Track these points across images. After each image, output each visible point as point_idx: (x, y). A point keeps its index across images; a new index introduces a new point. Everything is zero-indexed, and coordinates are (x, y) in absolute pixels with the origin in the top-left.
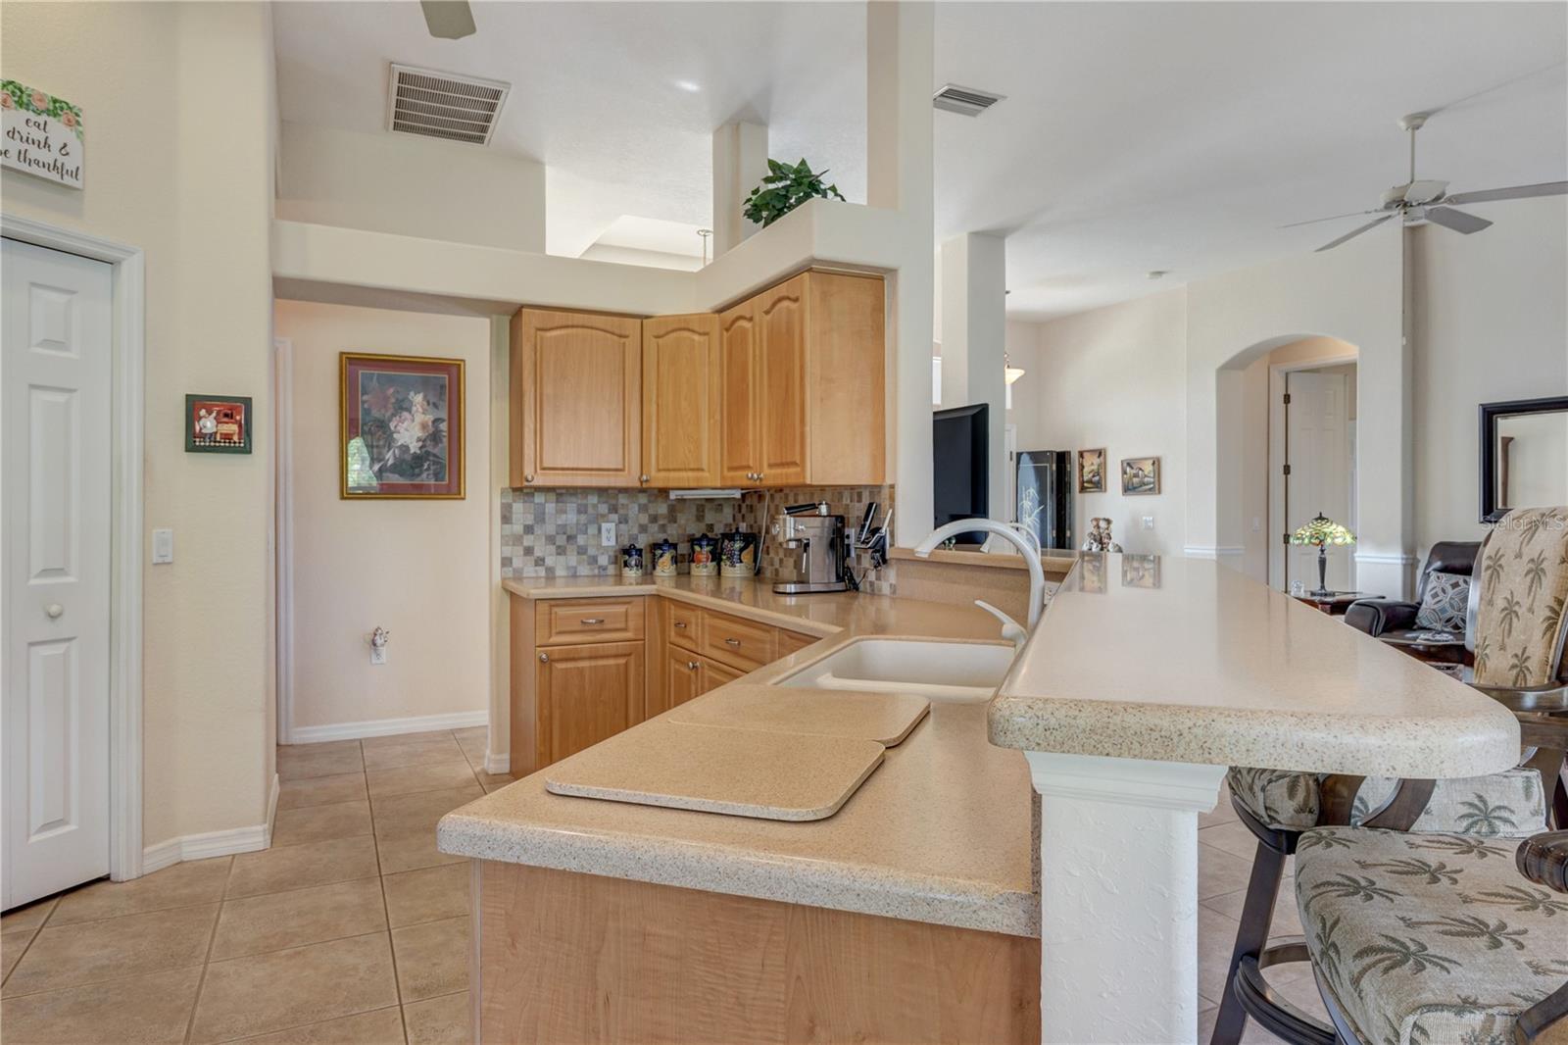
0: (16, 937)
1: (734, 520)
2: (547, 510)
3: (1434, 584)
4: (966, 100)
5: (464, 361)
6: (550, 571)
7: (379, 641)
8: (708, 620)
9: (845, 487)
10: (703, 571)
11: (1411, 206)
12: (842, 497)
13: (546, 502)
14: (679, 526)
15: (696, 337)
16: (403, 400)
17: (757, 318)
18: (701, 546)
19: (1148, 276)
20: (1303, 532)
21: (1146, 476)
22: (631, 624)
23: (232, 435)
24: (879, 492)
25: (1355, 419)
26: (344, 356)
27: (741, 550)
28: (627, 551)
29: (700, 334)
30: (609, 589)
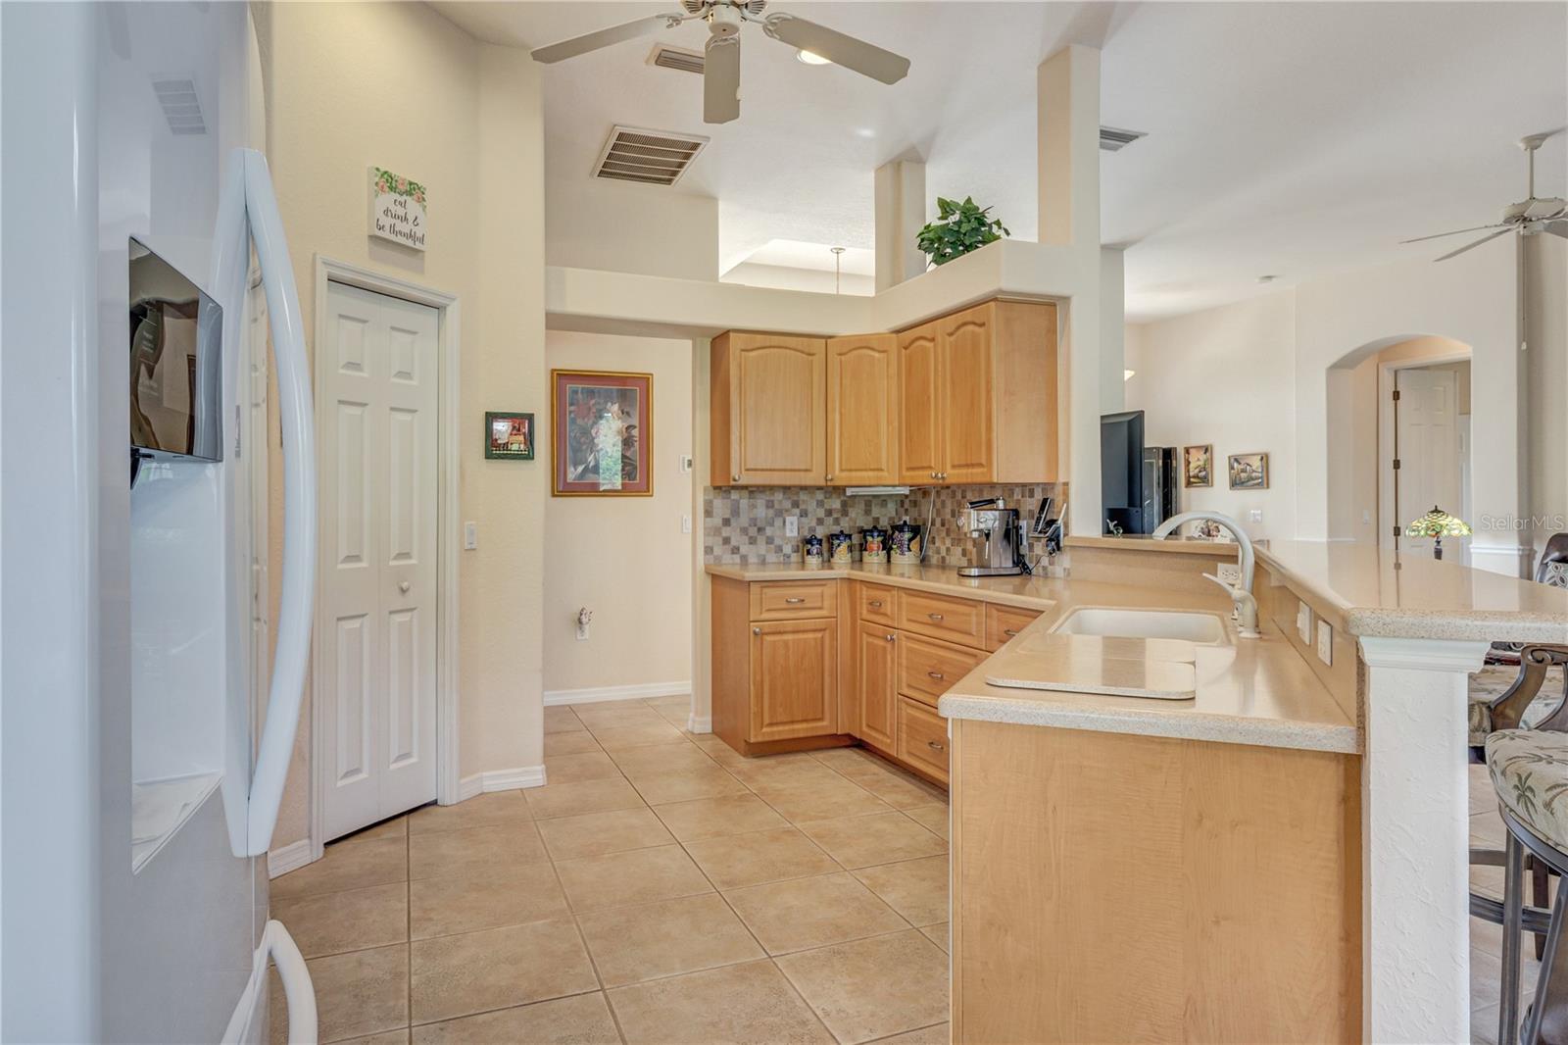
0: (394, 841)
1: (897, 514)
2: (741, 506)
3: (1553, 573)
4: (1114, 138)
5: (652, 375)
6: (744, 559)
7: (584, 619)
8: (905, 599)
9: (1017, 485)
10: (875, 558)
11: (1531, 220)
12: (1013, 493)
13: (741, 498)
14: (851, 519)
15: (877, 355)
17: (939, 339)
18: (873, 536)
19: (1257, 280)
20: (1419, 524)
21: (1254, 471)
22: (827, 604)
24: (1053, 488)
25: (1470, 413)
26: (555, 373)
27: (910, 540)
28: (809, 541)
29: (879, 352)
30: (795, 573)
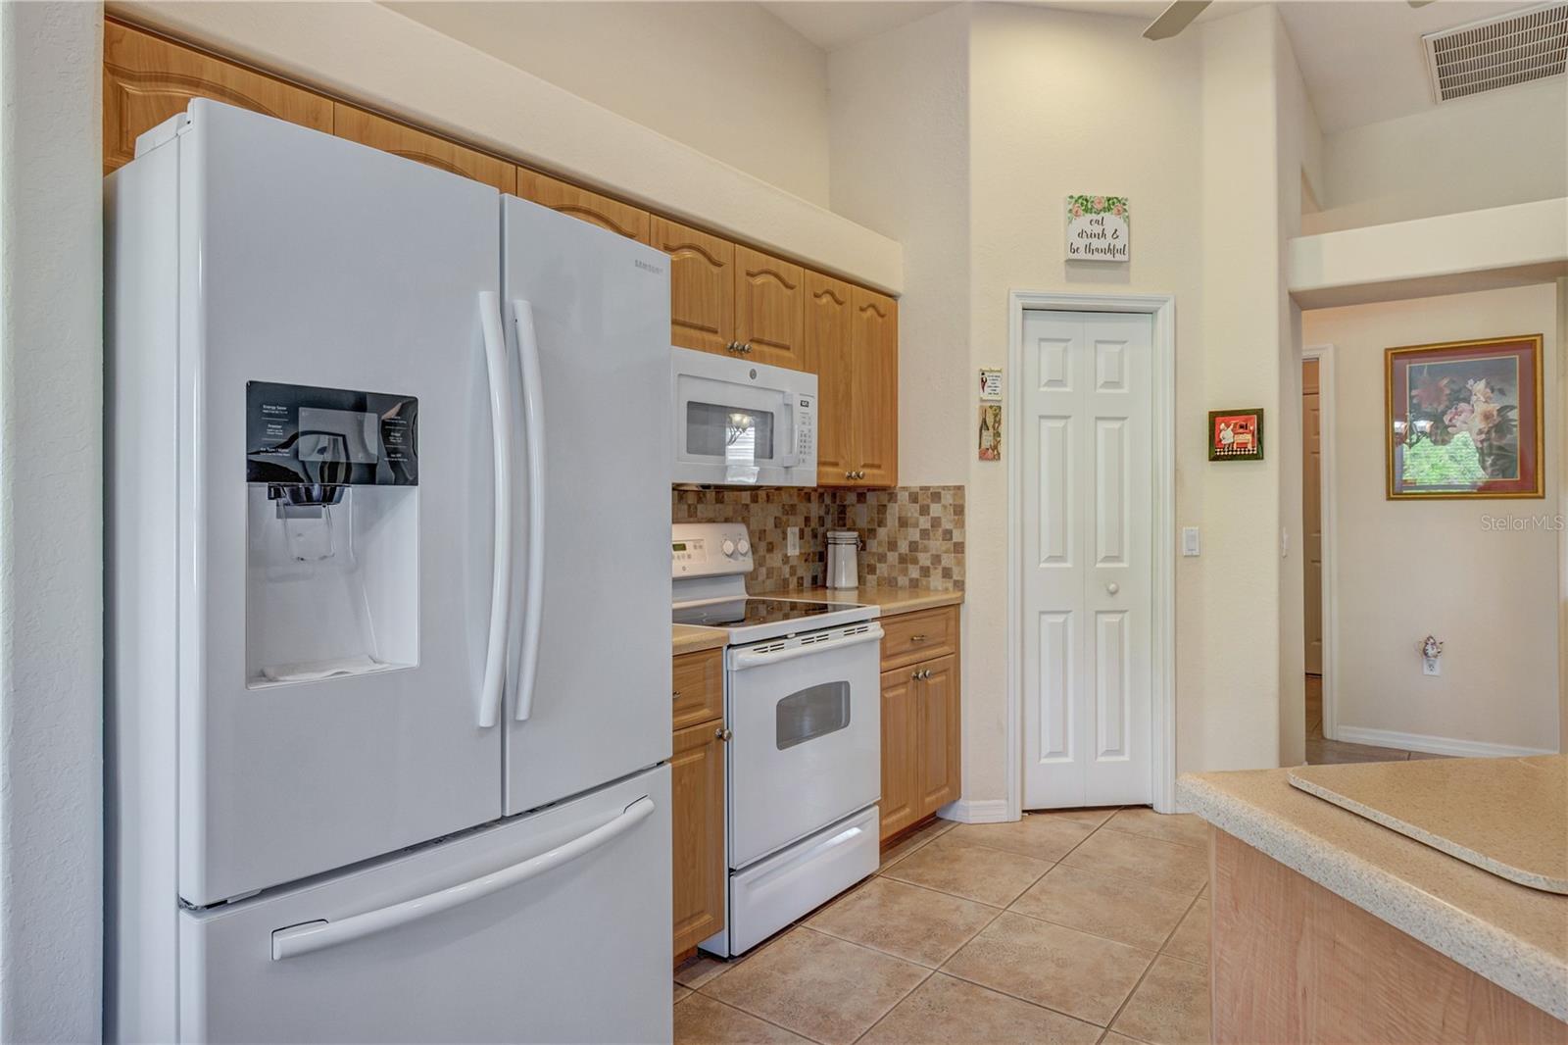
5: (1539, 335)
7: (1431, 652)
16: (1459, 391)
23: (1246, 443)
26: (1390, 352)
